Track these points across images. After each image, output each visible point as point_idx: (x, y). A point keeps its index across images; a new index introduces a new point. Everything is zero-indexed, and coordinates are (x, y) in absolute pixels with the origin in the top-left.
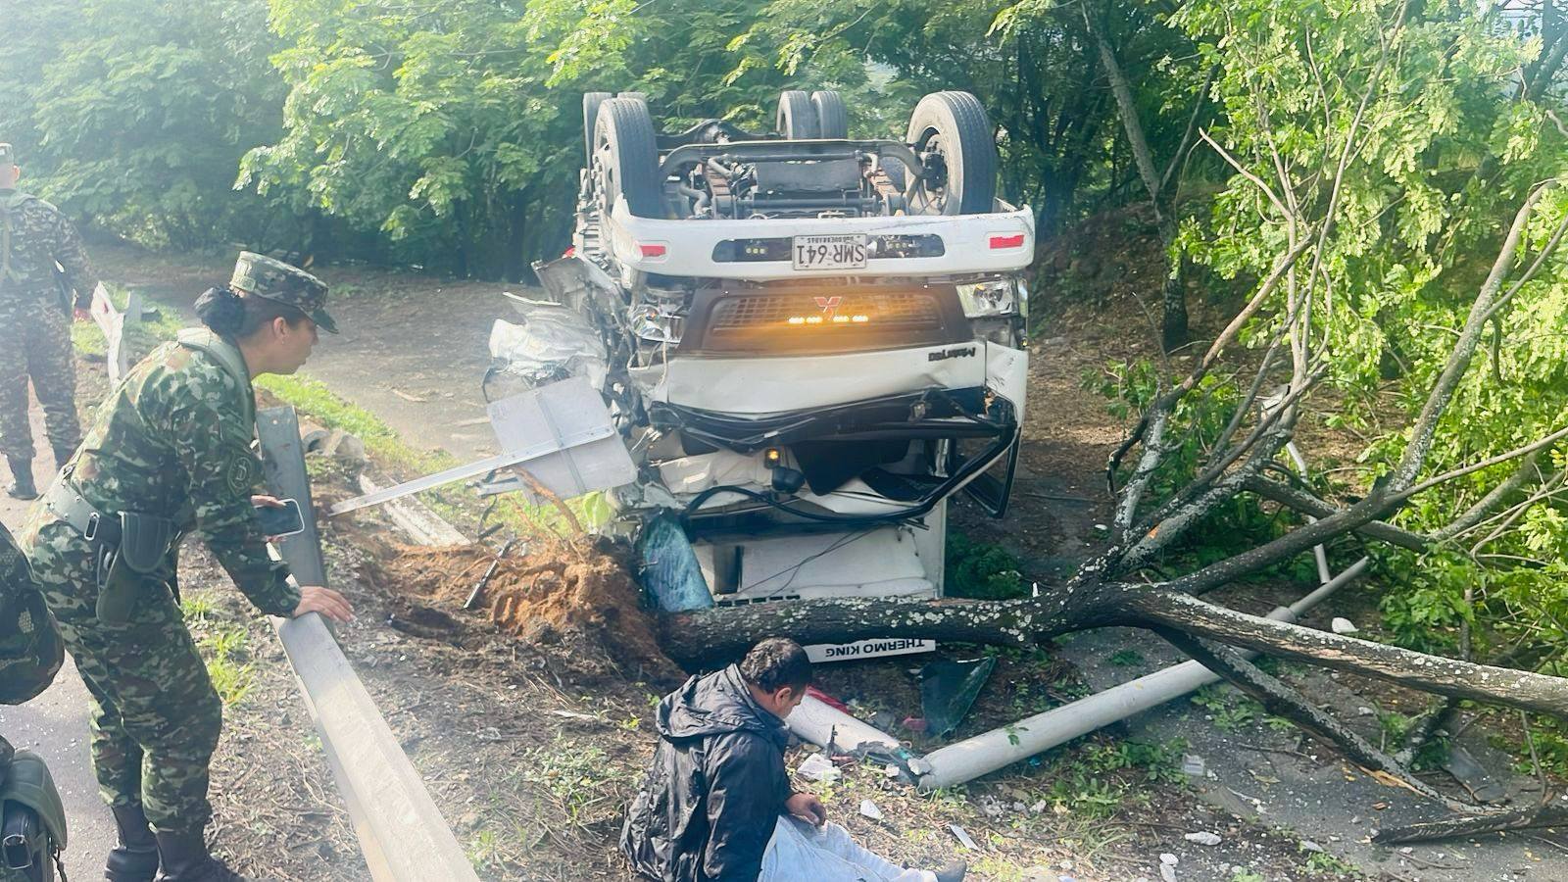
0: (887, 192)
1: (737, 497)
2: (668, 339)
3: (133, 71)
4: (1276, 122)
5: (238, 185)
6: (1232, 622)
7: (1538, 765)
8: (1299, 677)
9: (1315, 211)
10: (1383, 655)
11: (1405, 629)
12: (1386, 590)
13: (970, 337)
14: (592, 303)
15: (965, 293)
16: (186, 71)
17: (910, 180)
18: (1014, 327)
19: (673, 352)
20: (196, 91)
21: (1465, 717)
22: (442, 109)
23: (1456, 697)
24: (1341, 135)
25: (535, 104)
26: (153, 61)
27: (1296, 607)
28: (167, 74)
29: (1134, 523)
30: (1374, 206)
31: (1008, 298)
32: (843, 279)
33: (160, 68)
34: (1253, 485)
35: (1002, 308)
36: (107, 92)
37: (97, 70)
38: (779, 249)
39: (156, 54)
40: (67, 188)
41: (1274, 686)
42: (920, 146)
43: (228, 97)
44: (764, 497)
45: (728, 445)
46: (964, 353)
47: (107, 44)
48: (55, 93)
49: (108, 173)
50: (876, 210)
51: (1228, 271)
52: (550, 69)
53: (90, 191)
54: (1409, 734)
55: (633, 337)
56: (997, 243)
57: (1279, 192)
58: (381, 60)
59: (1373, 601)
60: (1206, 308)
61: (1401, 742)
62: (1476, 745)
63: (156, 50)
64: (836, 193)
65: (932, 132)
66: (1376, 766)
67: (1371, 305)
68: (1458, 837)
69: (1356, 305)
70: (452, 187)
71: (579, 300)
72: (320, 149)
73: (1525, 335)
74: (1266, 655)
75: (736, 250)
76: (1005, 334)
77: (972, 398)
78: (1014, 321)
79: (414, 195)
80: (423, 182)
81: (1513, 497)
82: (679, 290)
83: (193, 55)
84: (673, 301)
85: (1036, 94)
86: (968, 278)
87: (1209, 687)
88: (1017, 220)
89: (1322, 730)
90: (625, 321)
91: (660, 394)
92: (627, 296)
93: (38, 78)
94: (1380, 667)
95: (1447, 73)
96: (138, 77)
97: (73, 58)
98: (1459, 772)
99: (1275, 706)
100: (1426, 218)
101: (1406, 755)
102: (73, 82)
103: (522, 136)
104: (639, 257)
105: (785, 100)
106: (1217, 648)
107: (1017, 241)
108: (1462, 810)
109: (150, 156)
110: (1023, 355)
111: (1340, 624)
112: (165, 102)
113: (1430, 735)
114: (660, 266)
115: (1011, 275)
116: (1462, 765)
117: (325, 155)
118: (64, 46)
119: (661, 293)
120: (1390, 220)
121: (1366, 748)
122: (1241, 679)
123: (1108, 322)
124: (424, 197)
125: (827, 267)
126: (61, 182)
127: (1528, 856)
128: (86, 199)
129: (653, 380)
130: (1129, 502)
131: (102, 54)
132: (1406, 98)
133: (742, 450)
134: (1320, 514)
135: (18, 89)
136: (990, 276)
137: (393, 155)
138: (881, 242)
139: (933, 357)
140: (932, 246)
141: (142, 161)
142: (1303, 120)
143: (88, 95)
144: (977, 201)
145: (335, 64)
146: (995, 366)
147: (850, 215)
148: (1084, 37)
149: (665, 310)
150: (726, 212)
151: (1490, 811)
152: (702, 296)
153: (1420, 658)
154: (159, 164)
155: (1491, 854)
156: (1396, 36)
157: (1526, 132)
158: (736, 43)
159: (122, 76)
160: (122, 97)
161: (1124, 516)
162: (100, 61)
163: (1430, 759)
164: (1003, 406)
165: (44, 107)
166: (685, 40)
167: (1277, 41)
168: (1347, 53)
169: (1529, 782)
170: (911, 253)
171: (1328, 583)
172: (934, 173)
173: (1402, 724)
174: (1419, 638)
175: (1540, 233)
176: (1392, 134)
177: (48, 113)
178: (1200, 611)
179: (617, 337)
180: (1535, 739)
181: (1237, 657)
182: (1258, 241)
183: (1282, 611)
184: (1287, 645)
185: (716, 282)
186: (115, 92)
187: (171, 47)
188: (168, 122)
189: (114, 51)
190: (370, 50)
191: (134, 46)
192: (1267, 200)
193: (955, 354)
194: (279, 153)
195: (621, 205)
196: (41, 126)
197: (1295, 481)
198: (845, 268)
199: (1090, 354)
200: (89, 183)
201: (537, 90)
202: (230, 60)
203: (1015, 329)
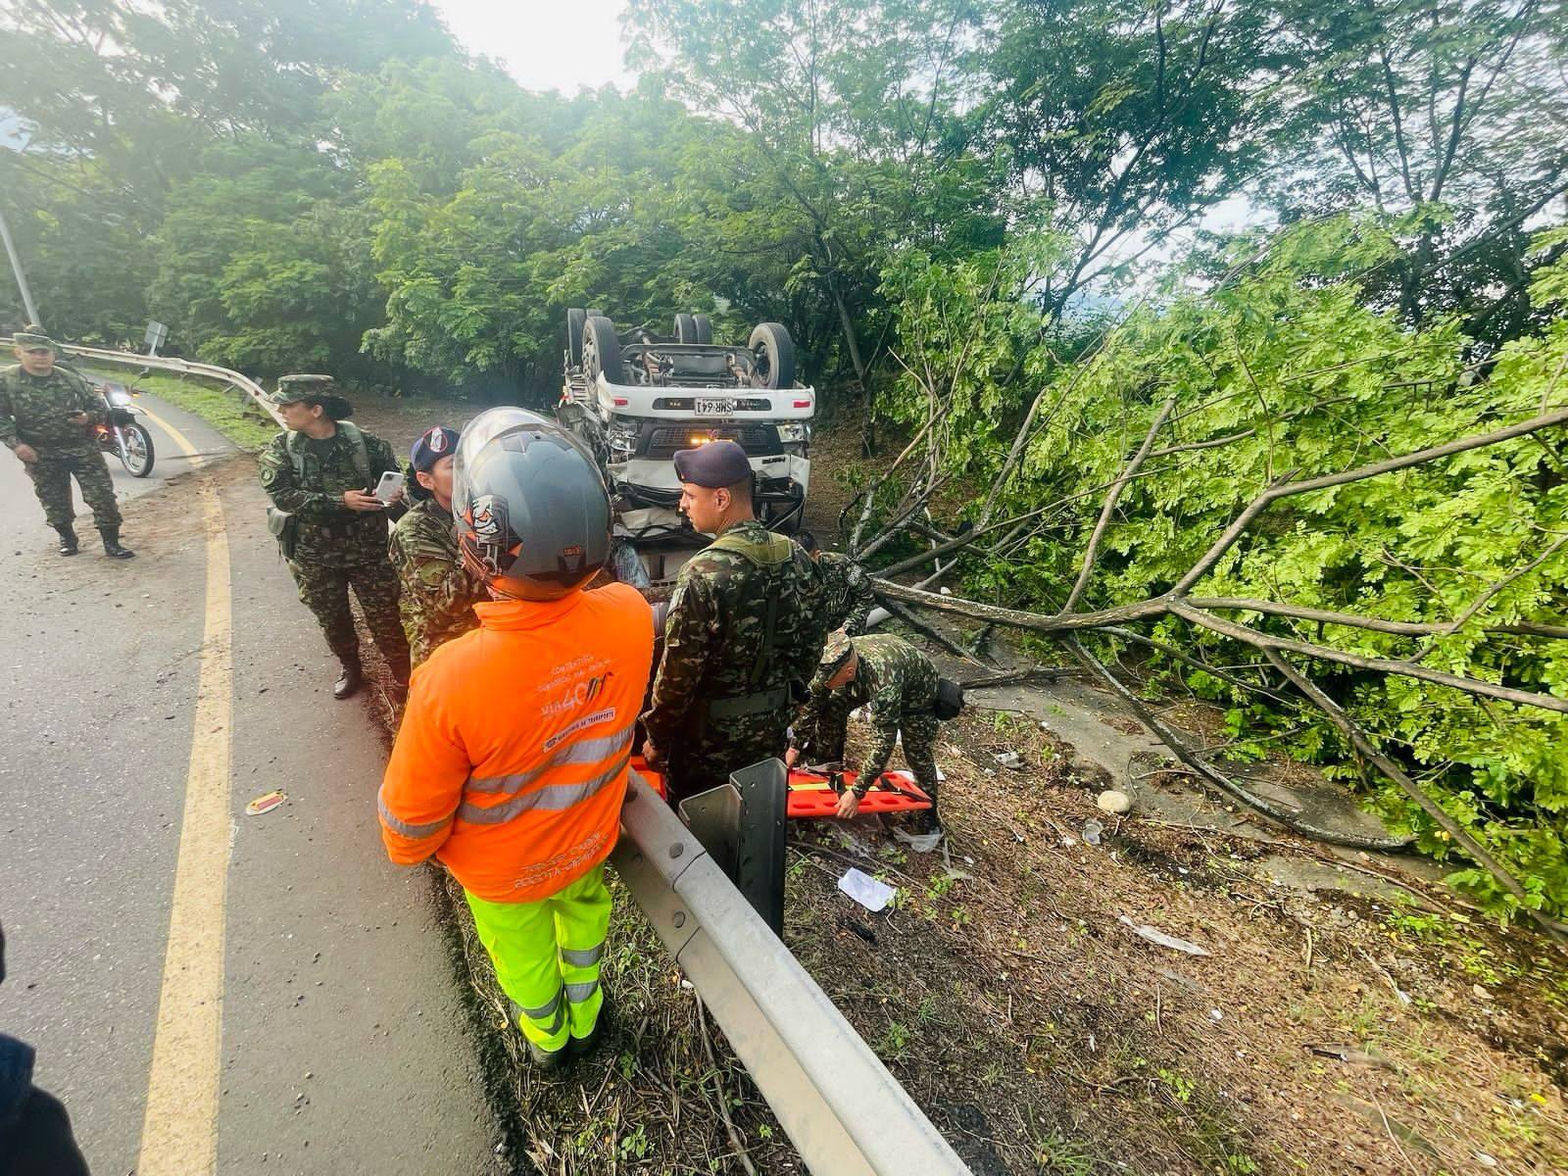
0: (741, 375)
1: (662, 531)
2: (628, 449)
3: (285, 275)
4: (927, 347)
5: (362, 350)
6: (903, 591)
7: (1028, 652)
8: (926, 615)
9: (944, 391)
10: (969, 606)
11: (973, 592)
12: (963, 574)
13: (782, 452)
14: (586, 429)
15: (781, 429)
16: (318, 277)
17: (750, 369)
18: (803, 447)
19: (631, 456)
20: (326, 290)
21: (997, 631)
22: (482, 311)
23: (993, 623)
24: (955, 356)
25: (534, 312)
26: (297, 269)
27: (925, 582)
28: (308, 278)
29: (859, 543)
30: (969, 391)
31: (801, 433)
32: (720, 421)
33: (302, 274)
34: (911, 527)
35: (798, 437)
36: (268, 287)
37: (258, 273)
38: (687, 403)
39: (299, 266)
40: (248, 344)
41: (918, 620)
42: (756, 351)
43: (346, 295)
44: (676, 531)
45: (659, 505)
46: (780, 460)
47: (264, 257)
48: (233, 285)
49: (273, 337)
50: (735, 384)
51: (899, 419)
52: (548, 295)
53: (263, 347)
54: (974, 639)
55: (609, 448)
56: (798, 405)
57: (926, 382)
58: (444, 281)
59: (958, 579)
60: (884, 435)
61: (970, 643)
62: (1001, 643)
63: (298, 263)
64: (713, 375)
65: (762, 344)
66: (960, 655)
67: (965, 440)
68: (993, 685)
69: (959, 439)
70: (490, 356)
71: (578, 427)
72: (409, 331)
73: (1033, 457)
74: (912, 605)
75: (663, 403)
76: (800, 451)
77: (783, 482)
78: (805, 445)
79: (467, 360)
80: (473, 353)
81: (1023, 533)
82: (633, 423)
83: (324, 269)
84: (631, 429)
85: (801, 319)
86: (782, 422)
87: (887, 620)
88: (807, 394)
89: (938, 639)
90: (604, 438)
91: (623, 477)
92: (605, 425)
93: (220, 274)
94: (968, 611)
95: (1007, 329)
96: (289, 279)
97: (242, 264)
98: (994, 656)
99: (920, 629)
100: (991, 401)
101: (973, 649)
102: (245, 279)
103: (527, 327)
104: (613, 405)
105: (678, 318)
106: (894, 603)
107: (807, 404)
108: (997, 673)
109: (300, 328)
110: (807, 462)
111: (944, 590)
112: (307, 295)
113: (983, 640)
114: (624, 410)
115: (803, 421)
116: (996, 652)
117: (411, 334)
118: (235, 255)
119: (624, 425)
120: (976, 399)
121: (956, 647)
122: (904, 617)
123: (836, 441)
124: (474, 360)
125: (712, 414)
126: (241, 341)
127: (1022, 692)
128: (261, 351)
129: (620, 470)
130: (856, 535)
131: (263, 262)
132: (987, 340)
133: (666, 507)
134: (939, 541)
135: (205, 279)
136: (792, 421)
137: (455, 336)
138: (739, 402)
139: (765, 462)
140: (765, 405)
141: (295, 331)
142: (938, 346)
143: (255, 288)
144: (785, 382)
145: (417, 282)
146: (794, 467)
147: (722, 387)
148: (826, 290)
149: (627, 434)
150: (658, 383)
151: (1008, 673)
152: (647, 427)
153: (985, 607)
154: (305, 334)
155: (1007, 692)
156: (984, 308)
157: (1040, 361)
158: (650, 284)
159: (278, 277)
160: (278, 291)
161: (854, 542)
162: (261, 267)
163: (983, 651)
164: (798, 487)
165: (227, 294)
166: (617, 278)
167: (927, 306)
168: (962, 315)
169: (1024, 660)
170: (754, 408)
171: (939, 571)
172: (763, 366)
173: (971, 635)
174: (977, 596)
175: (1044, 411)
176: (979, 356)
177: (230, 297)
178: (888, 586)
179: (599, 447)
180: (1026, 641)
181: (900, 605)
182: (914, 406)
183: (919, 585)
184: (927, 602)
185: (653, 420)
186: (274, 286)
187: (307, 262)
188: (309, 308)
189: (269, 261)
190: (437, 273)
191: (283, 259)
192: (919, 385)
193: (775, 460)
194: (385, 333)
195: (601, 378)
196: (226, 305)
197: (927, 523)
198: (721, 415)
199: (828, 458)
200: (262, 342)
201: (536, 302)
202: (346, 273)
203: (804, 449)
